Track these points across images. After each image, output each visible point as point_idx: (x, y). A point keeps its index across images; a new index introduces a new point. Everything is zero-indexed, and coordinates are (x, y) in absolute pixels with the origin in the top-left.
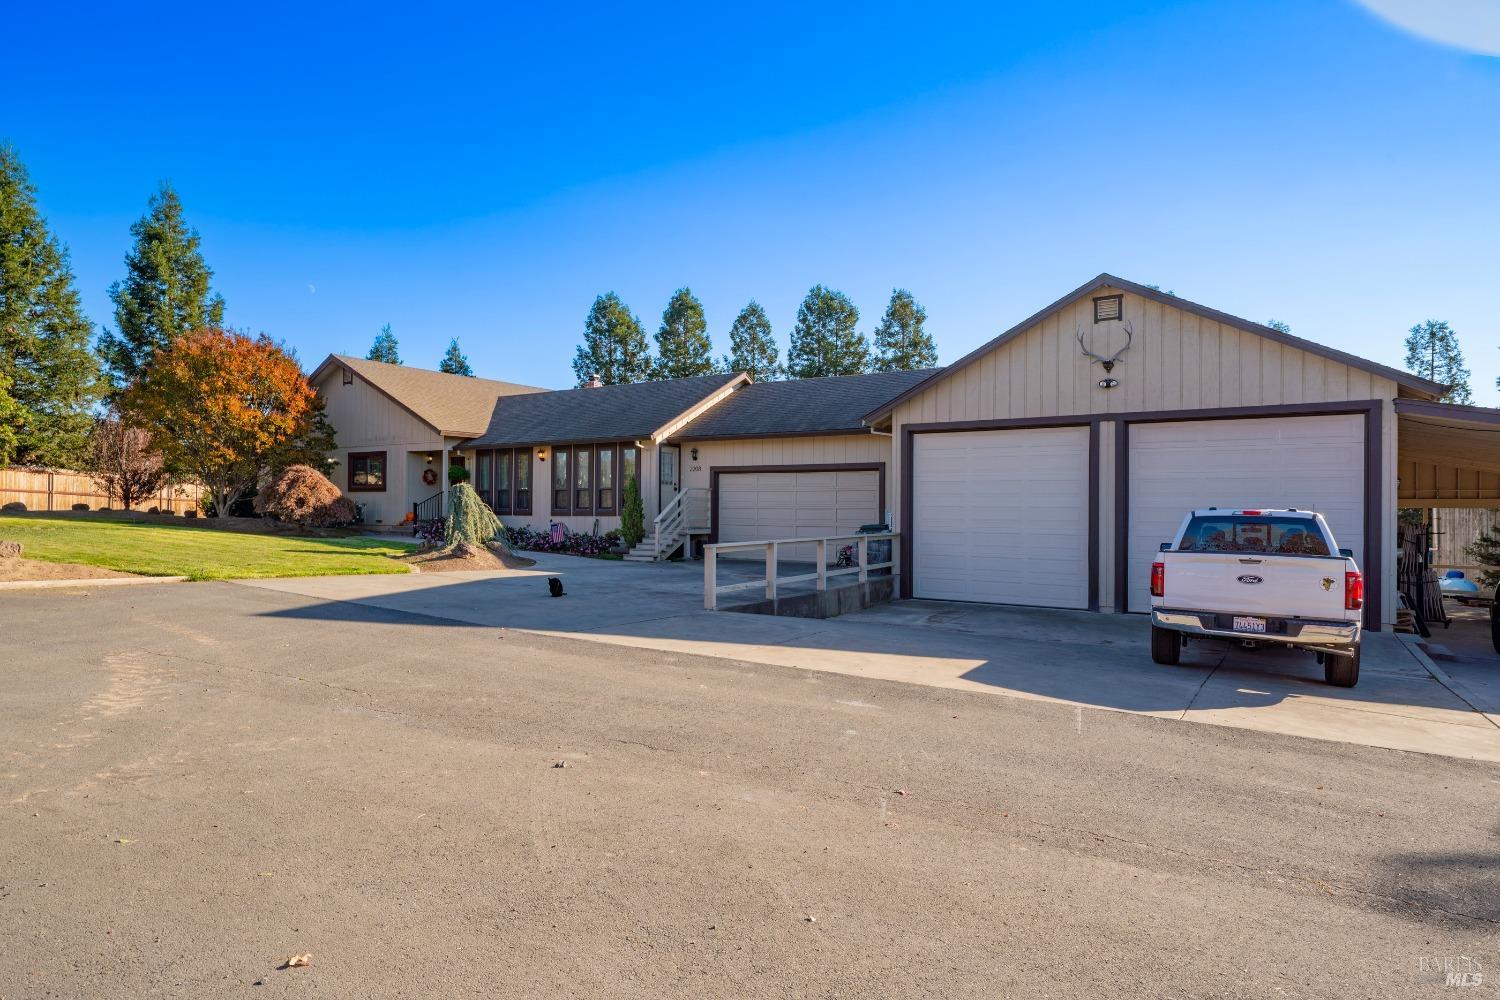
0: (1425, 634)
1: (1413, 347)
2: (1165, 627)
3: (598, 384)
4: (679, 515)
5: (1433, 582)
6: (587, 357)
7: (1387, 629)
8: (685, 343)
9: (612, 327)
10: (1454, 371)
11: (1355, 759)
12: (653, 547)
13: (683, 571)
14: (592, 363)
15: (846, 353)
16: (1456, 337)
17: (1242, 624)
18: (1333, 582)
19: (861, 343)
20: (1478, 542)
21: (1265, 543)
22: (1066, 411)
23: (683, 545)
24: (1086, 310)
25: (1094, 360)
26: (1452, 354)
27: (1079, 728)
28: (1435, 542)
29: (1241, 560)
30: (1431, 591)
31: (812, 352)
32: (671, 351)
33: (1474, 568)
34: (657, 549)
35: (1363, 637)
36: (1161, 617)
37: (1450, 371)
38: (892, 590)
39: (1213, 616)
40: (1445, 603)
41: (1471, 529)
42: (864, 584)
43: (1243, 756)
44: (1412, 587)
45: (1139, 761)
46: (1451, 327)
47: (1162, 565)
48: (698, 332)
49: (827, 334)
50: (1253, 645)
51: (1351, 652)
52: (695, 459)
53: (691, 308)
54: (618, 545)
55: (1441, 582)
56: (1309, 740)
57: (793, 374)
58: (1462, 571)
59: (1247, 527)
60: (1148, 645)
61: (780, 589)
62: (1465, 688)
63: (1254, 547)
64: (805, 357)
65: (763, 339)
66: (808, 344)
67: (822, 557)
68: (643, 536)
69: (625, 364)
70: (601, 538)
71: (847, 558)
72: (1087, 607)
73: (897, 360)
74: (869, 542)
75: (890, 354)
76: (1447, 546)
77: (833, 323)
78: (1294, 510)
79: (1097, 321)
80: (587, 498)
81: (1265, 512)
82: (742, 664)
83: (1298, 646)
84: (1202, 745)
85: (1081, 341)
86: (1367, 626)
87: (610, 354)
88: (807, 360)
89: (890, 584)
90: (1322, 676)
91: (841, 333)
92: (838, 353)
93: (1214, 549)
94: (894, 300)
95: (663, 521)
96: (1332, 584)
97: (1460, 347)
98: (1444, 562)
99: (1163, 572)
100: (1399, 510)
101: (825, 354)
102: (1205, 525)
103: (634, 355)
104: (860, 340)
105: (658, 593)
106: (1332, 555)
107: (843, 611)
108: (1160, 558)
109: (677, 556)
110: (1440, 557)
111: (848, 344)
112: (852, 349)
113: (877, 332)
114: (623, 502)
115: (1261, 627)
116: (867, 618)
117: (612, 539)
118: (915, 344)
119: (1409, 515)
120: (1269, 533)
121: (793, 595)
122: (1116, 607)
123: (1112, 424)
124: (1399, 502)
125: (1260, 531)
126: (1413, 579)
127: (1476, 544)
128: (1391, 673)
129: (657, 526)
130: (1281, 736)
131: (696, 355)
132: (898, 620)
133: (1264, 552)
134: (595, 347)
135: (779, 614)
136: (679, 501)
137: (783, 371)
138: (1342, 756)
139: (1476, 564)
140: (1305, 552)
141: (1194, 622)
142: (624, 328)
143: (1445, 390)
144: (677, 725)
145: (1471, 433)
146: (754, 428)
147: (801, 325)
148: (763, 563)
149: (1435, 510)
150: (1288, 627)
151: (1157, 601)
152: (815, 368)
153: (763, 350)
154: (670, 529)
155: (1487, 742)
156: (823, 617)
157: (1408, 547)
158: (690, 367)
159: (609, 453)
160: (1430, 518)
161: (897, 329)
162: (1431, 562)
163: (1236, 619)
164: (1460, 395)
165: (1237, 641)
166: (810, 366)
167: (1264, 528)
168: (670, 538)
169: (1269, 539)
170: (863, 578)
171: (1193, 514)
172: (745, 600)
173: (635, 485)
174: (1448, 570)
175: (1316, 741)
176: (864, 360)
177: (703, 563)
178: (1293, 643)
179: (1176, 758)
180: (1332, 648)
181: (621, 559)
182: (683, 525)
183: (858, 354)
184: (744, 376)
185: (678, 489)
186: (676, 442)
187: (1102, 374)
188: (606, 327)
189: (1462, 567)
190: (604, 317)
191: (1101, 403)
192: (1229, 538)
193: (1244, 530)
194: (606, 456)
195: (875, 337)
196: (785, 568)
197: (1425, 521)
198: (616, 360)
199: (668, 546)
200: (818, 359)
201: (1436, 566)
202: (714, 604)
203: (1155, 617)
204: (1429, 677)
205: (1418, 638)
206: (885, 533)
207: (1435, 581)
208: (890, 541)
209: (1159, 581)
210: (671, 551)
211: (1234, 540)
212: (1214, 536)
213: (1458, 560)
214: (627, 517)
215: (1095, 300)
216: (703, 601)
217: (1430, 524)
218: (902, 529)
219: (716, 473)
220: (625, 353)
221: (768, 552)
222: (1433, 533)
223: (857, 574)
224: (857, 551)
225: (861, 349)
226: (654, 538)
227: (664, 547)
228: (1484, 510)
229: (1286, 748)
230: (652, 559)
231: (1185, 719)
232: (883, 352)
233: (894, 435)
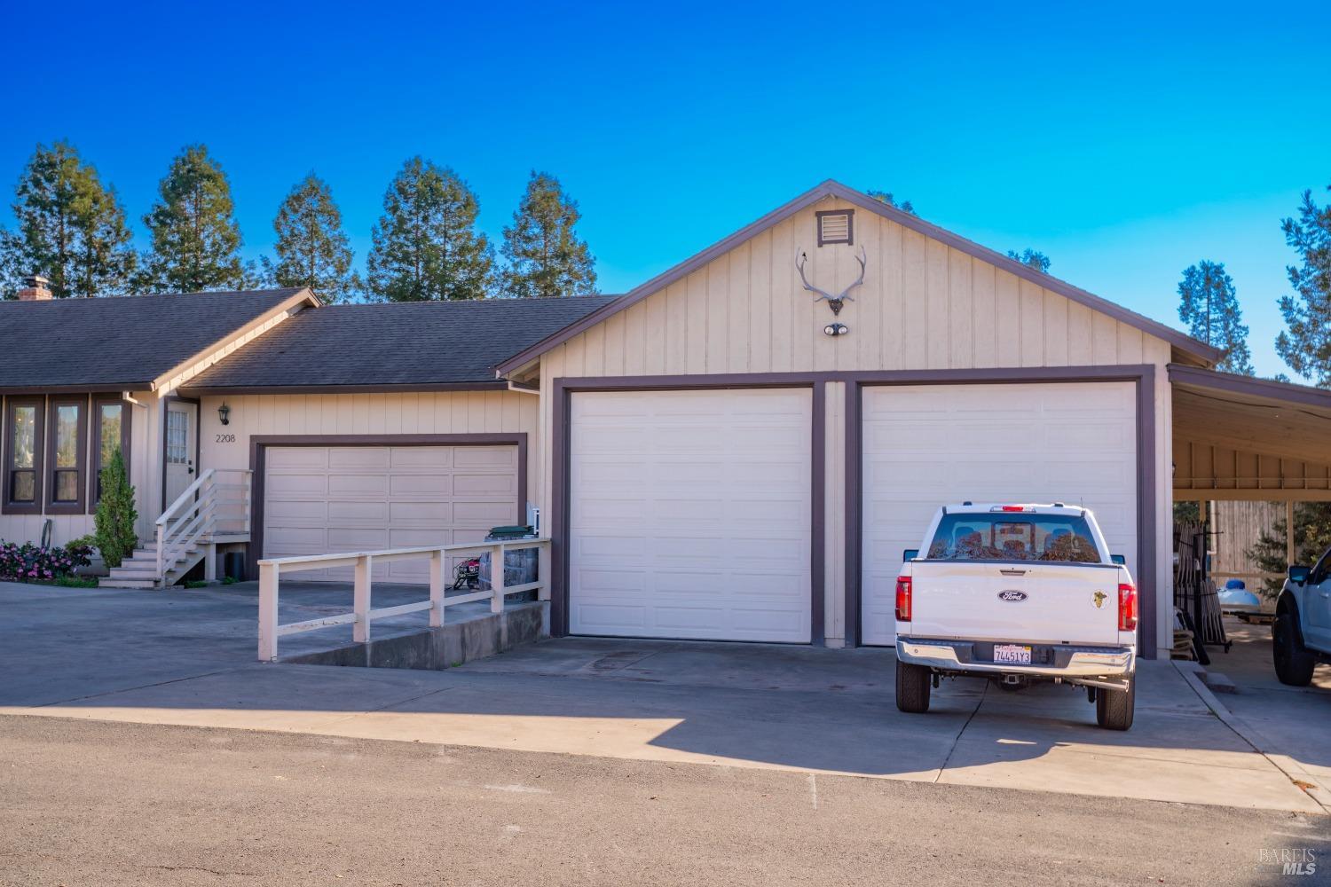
0: (1204, 661)
1: (1186, 291)
2: (914, 662)
3: (44, 294)
4: (197, 513)
5: (1211, 594)
6: (15, 245)
7: (1163, 655)
8: (196, 233)
9: (64, 199)
10: (1231, 326)
11: (1133, 816)
12: (151, 565)
13: (209, 603)
14: (28, 255)
15: (460, 263)
16: (1232, 284)
17: (1004, 655)
18: (1105, 596)
19: (482, 249)
20: (1259, 543)
21: (1027, 547)
22: (782, 366)
23: (202, 562)
24: (806, 229)
25: (818, 297)
26: (1229, 306)
27: (815, 801)
28: (1214, 543)
29: (1002, 571)
30: (1210, 606)
31: (406, 258)
32: (172, 244)
33: (1255, 576)
34: (160, 568)
35: (1137, 666)
36: (908, 649)
37: (1226, 326)
38: (539, 625)
39: (971, 645)
40: (1224, 620)
41: (1251, 527)
42: (498, 616)
43: (1010, 822)
44: (1189, 601)
45: (891, 837)
46: (1228, 271)
47: (908, 580)
48: (219, 217)
49: (430, 233)
50: (1017, 682)
51: (1125, 686)
52: (225, 422)
53: (209, 177)
54: (88, 562)
55: (1220, 595)
56: (1082, 797)
57: (375, 290)
58: (1243, 579)
59: (1005, 527)
60: (891, 689)
61: (375, 627)
62: (1246, 725)
63: (1015, 554)
64: (396, 265)
65: (329, 235)
66: (401, 246)
67: (439, 576)
68: (133, 547)
69: (88, 261)
70: (57, 551)
71: (471, 577)
72: (808, 640)
73: (537, 277)
74: (507, 553)
75: (526, 268)
76: (1226, 548)
77: (439, 216)
78: (1062, 506)
79: (821, 244)
80: (31, 483)
81: (1028, 507)
82: (336, 742)
83: (1067, 681)
84: (962, 812)
85: (801, 271)
86: (1140, 654)
87: (61, 244)
88: (398, 270)
89: (536, 614)
90: (1094, 719)
91: (451, 232)
92: (446, 263)
93: (965, 557)
94: (531, 188)
95: (171, 521)
96: (1104, 600)
97: (1237, 297)
98: (1224, 568)
99: (910, 589)
100: (1174, 502)
101: (427, 262)
102: (958, 525)
103: (105, 246)
104: (481, 244)
105: (174, 638)
106: (1103, 563)
107: (468, 658)
108: (908, 569)
109: (195, 576)
110: (1219, 562)
111: (463, 250)
112: (469, 257)
113: (507, 234)
114: (98, 492)
115: (1025, 657)
116: (504, 666)
117: (78, 552)
118: (563, 256)
119: (1185, 509)
120: (1033, 535)
121: (395, 635)
122: (847, 638)
123: (841, 386)
124: (1174, 493)
125: (1021, 532)
126: (1191, 591)
127: (1257, 545)
128: (1169, 711)
129: (161, 531)
130: (1051, 794)
131: (215, 254)
132: (551, 668)
133: (1023, 559)
134: (32, 230)
135: (374, 665)
136: (197, 492)
137: (360, 286)
138: (1119, 814)
139: (1258, 570)
140: (1072, 559)
141: (947, 655)
142: (87, 201)
143: (1221, 355)
144: (252, 837)
145: (1251, 408)
146: (324, 375)
147: (389, 217)
148: (350, 588)
149: (1213, 503)
150: (1056, 653)
151: (903, 628)
152: (410, 283)
153: (327, 252)
154: (183, 535)
155: (1268, 787)
156: (440, 668)
157: (1184, 549)
158: (205, 273)
159: (75, 410)
160: (1208, 513)
161: (536, 231)
162: (1210, 569)
163: (997, 649)
164: (1237, 359)
165: (996, 677)
166: (403, 280)
167: (1026, 529)
168: (183, 548)
169: (1033, 542)
170: (497, 607)
171: (944, 510)
172: (322, 646)
173: (120, 463)
174: (1228, 579)
175: (1089, 798)
176: (487, 276)
177: (257, 588)
178: (1061, 676)
179: (933, 831)
180: (1102, 680)
181: (96, 586)
182: (206, 528)
183: (478, 265)
184: (305, 294)
185: (196, 471)
186: (194, 395)
187: (827, 317)
188: (54, 197)
189: (1241, 575)
190: (50, 180)
191: (829, 357)
192: (986, 542)
193: (1003, 531)
194: (69, 416)
195: (504, 241)
196: (384, 593)
197: (1202, 518)
198: (72, 255)
199: (179, 562)
200: (416, 271)
201: (1214, 575)
202: (274, 652)
203: (901, 649)
204: (1209, 714)
205: (1196, 666)
206: (528, 538)
207: (1213, 594)
208: (536, 551)
209: (906, 601)
210: (182, 571)
211: (993, 544)
212: (967, 539)
213: (1238, 566)
214: (106, 516)
215: (819, 215)
216: (256, 648)
217: (1208, 521)
218: (553, 534)
219: (260, 446)
220: (89, 243)
221: (356, 569)
222: (1210, 533)
223: (488, 601)
224: (489, 566)
225: (482, 258)
226: (155, 551)
227: (171, 565)
228: (1265, 503)
229: (1057, 809)
230: (151, 584)
231: (941, 781)
232: (516, 265)
233: (542, 392)
